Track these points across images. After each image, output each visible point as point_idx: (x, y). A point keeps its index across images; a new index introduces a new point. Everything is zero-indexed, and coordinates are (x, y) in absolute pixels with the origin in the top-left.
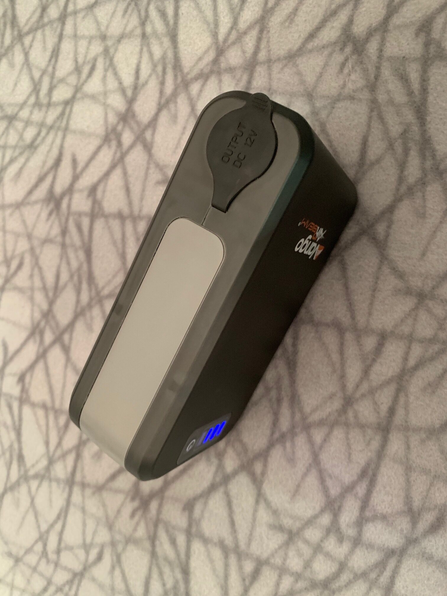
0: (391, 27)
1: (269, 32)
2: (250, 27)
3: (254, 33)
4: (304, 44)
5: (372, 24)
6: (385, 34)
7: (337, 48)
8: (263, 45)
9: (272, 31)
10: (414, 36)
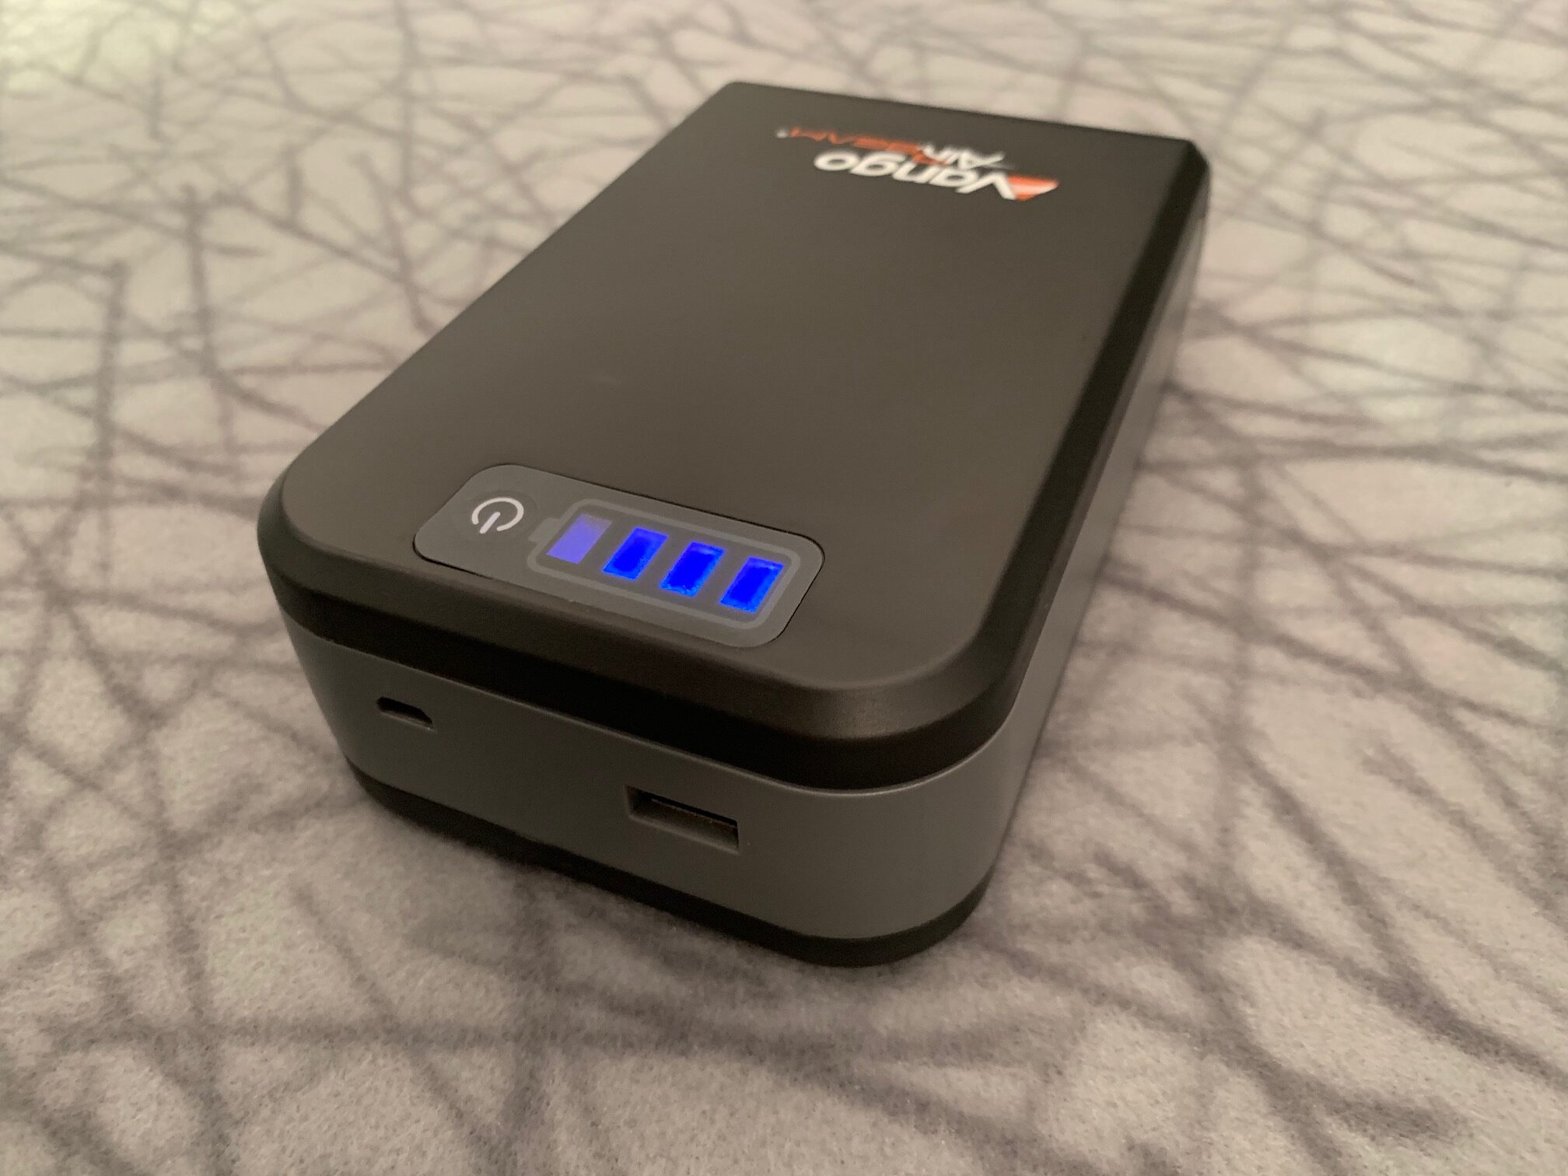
0: (1216, 1066)
1: (1358, 694)
2: (1392, 646)
3: (1368, 653)
4: (1263, 778)
5: (1253, 1005)
6: (1188, 1036)
7: (1201, 872)
8: (1313, 670)
9: (1356, 704)
10: (1141, 1137)
